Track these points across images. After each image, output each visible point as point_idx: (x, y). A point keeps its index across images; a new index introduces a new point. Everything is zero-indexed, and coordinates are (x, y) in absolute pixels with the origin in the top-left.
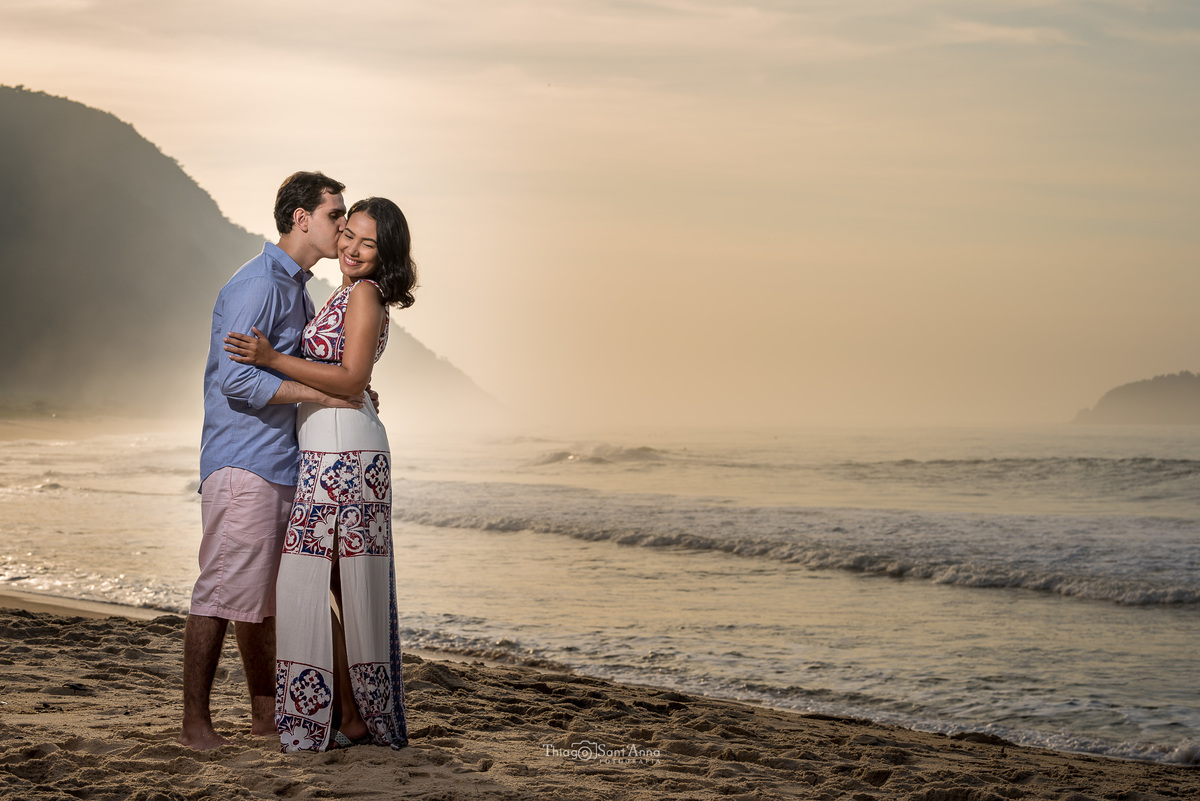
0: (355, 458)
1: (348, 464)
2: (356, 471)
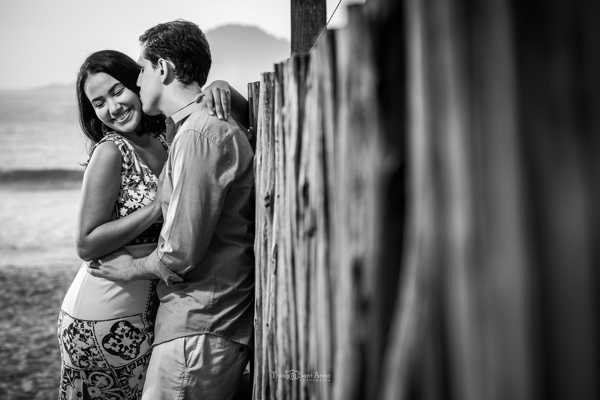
0: (88, 328)
1: (81, 332)
2: (90, 341)
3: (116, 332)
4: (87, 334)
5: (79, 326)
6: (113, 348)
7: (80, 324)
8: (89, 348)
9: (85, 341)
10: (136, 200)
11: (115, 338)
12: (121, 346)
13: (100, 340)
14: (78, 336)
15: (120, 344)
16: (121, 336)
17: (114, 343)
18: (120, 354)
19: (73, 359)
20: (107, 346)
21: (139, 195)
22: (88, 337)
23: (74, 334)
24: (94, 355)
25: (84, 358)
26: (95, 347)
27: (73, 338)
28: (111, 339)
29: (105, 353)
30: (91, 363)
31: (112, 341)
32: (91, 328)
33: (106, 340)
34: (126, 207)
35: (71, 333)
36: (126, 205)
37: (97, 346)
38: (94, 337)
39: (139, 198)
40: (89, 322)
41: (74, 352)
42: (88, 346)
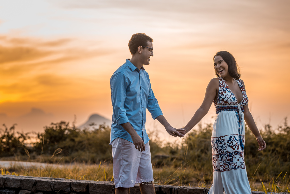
3: (231, 139)
4: (222, 141)
5: (219, 139)
6: (230, 145)
7: (219, 138)
8: (223, 145)
9: (222, 144)
10: (225, 95)
11: (231, 141)
12: (233, 144)
13: (226, 142)
14: (219, 142)
15: (232, 143)
16: (233, 141)
17: (230, 143)
18: (232, 147)
19: (217, 151)
20: (228, 144)
21: (226, 94)
22: (222, 142)
23: (218, 142)
24: (224, 148)
25: (221, 150)
26: (225, 145)
27: (218, 144)
28: (230, 141)
29: (227, 146)
30: (222, 151)
31: (230, 142)
32: (223, 138)
33: (228, 142)
34: (222, 98)
35: (217, 142)
36: (221, 97)
37: (225, 144)
38: (224, 141)
39: (226, 95)
40: (222, 137)
41: (218, 148)
42: (222, 145)
